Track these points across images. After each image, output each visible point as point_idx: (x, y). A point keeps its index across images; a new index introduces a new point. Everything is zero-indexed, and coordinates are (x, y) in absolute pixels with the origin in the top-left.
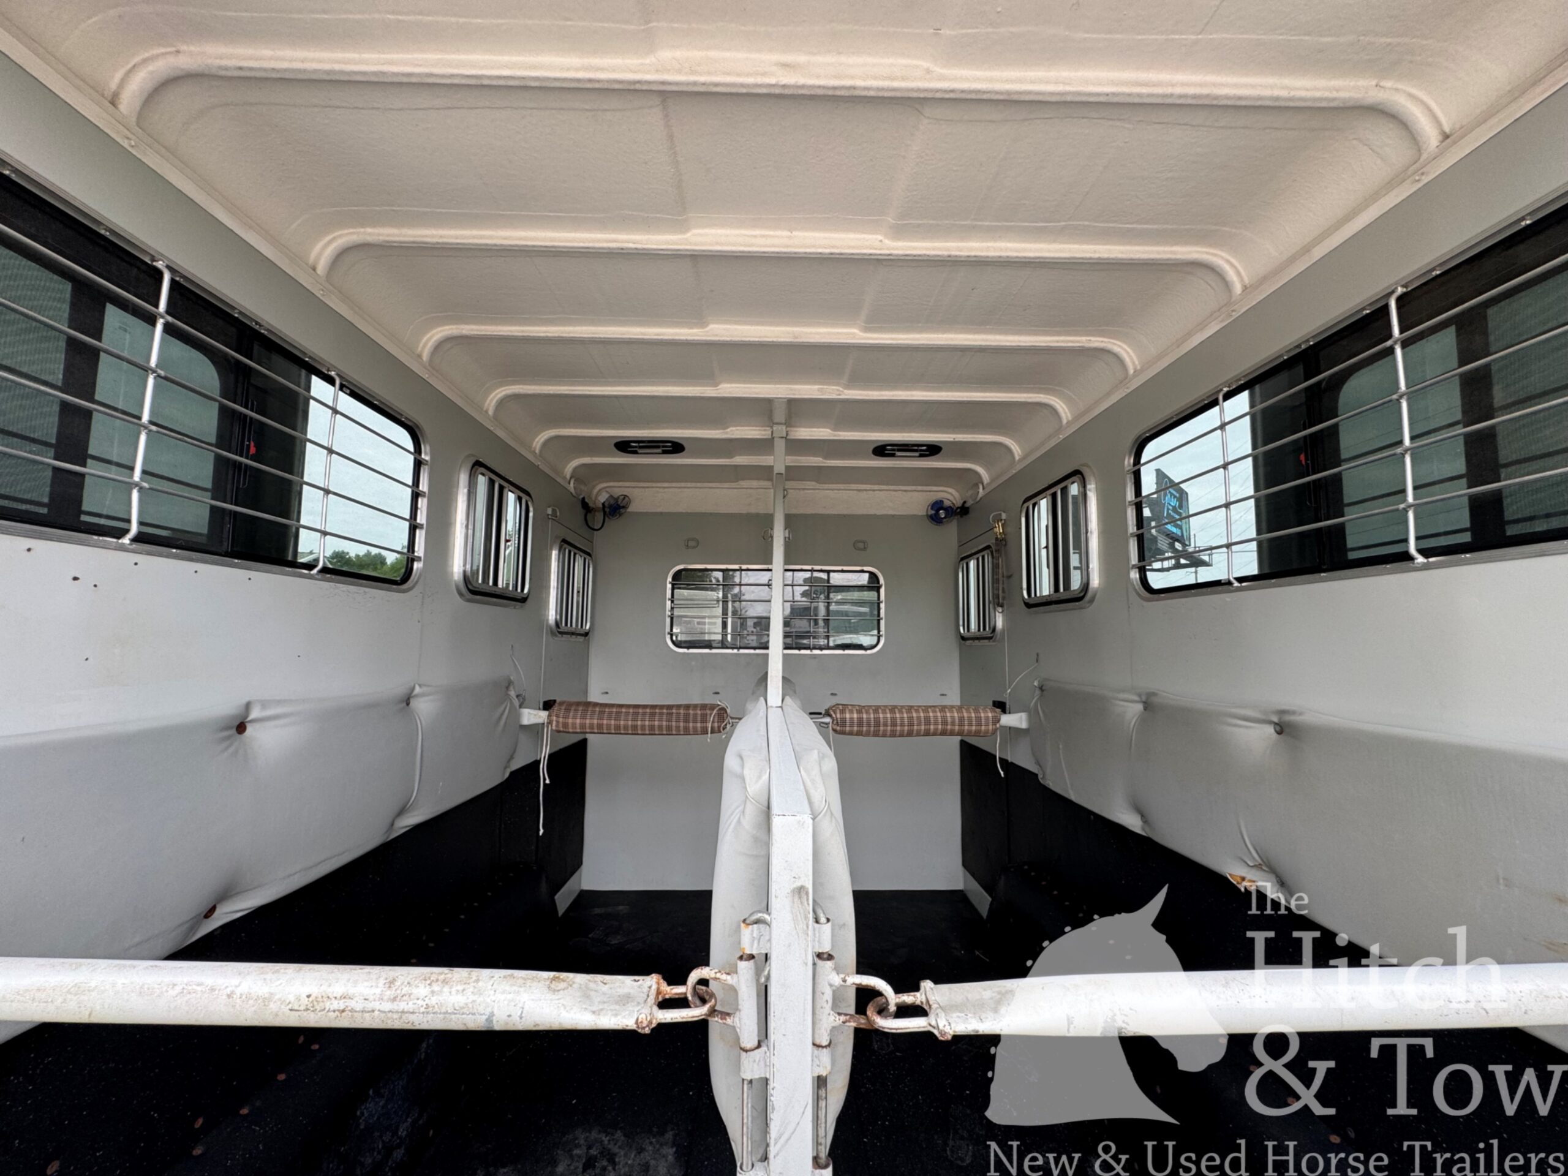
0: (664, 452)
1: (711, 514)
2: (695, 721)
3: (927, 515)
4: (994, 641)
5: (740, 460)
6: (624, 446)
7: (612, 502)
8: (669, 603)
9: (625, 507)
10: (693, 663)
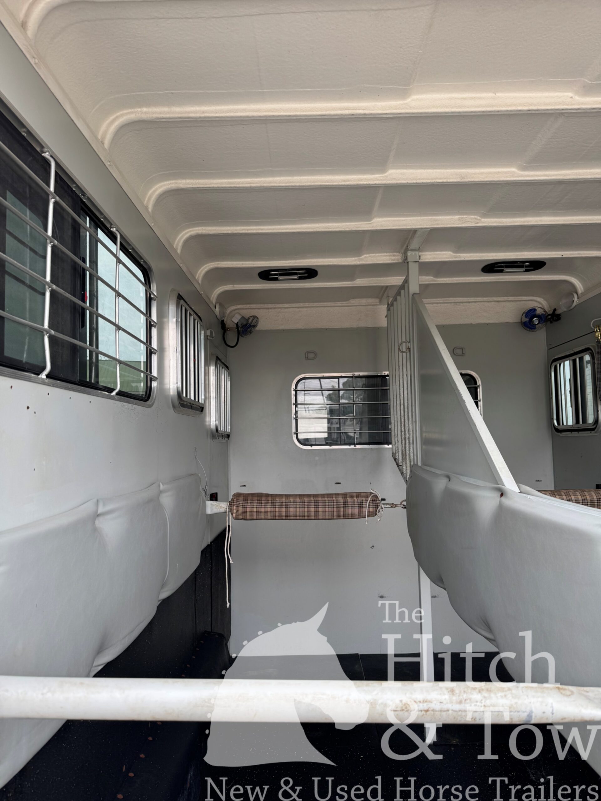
0: (300, 278)
1: (326, 329)
2: (353, 507)
3: (521, 322)
4: (596, 432)
5: (360, 282)
6: (266, 274)
7: (245, 323)
8: (294, 407)
9: (254, 326)
10: (317, 458)
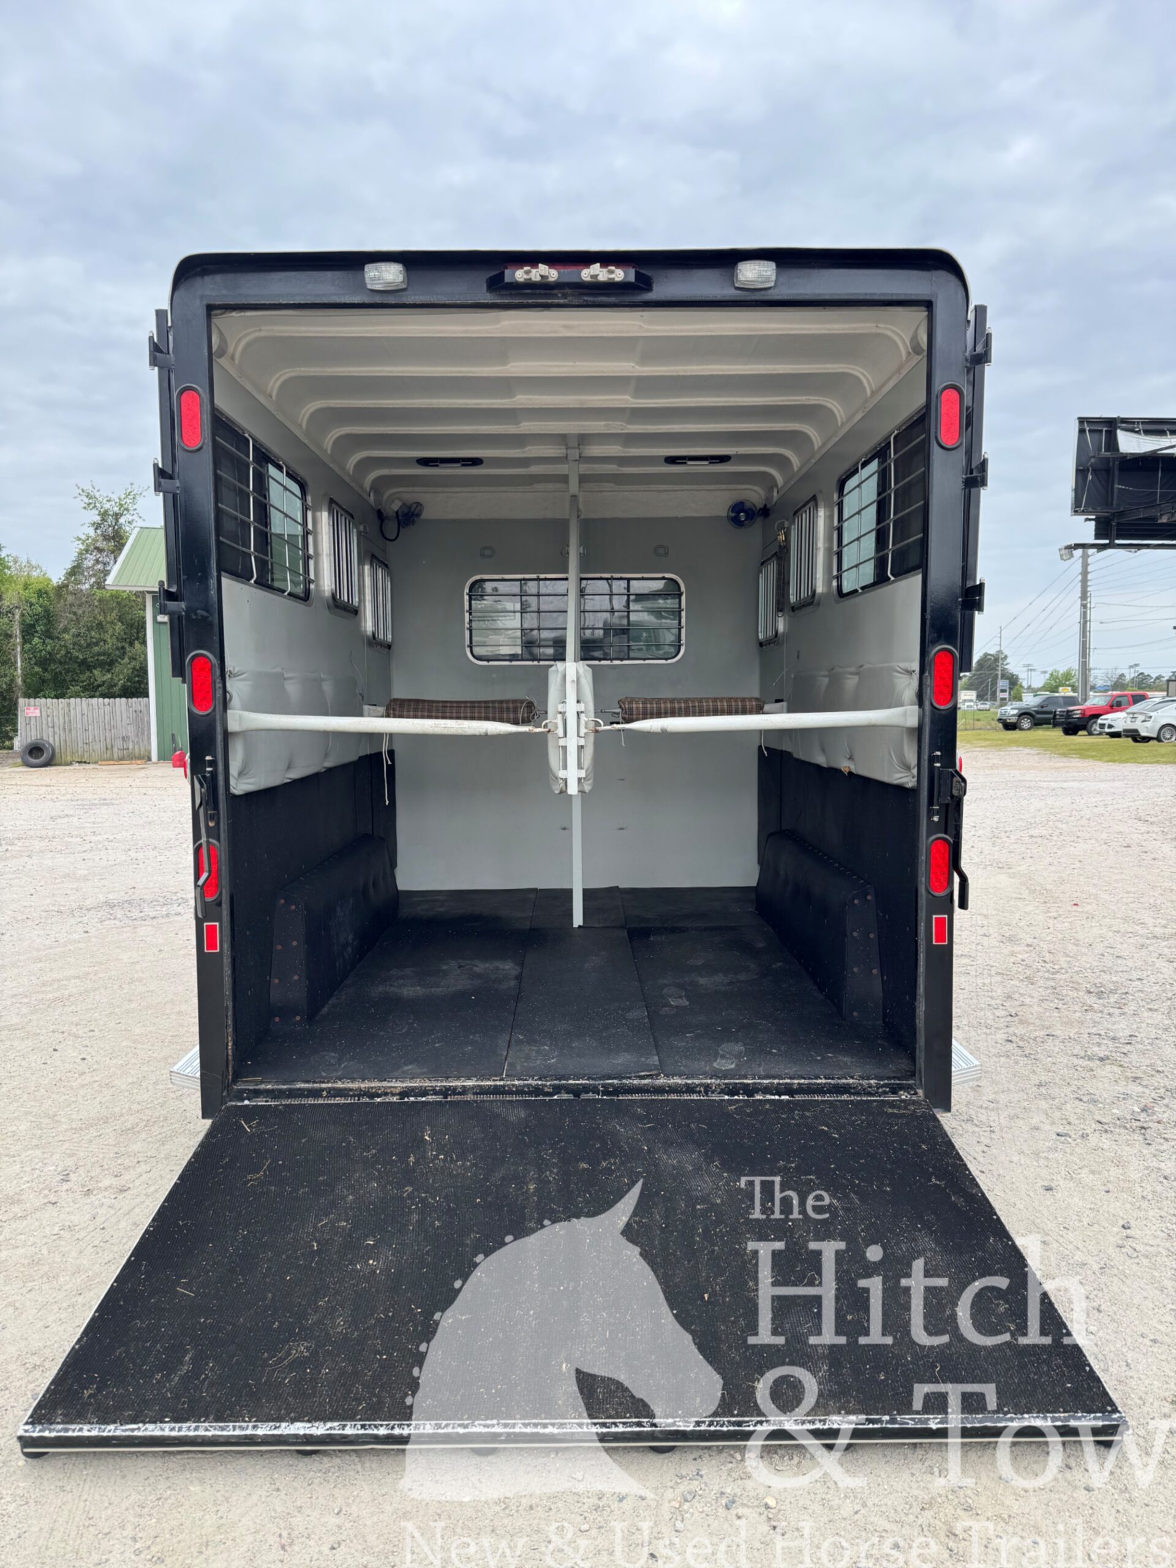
0: (463, 466)
1: (505, 520)
2: (508, 712)
3: (728, 517)
4: (777, 646)
5: (535, 469)
6: (425, 462)
7: (406, 511)
8: (467, 615)
9: (418, 515)
10: (494, 676)
